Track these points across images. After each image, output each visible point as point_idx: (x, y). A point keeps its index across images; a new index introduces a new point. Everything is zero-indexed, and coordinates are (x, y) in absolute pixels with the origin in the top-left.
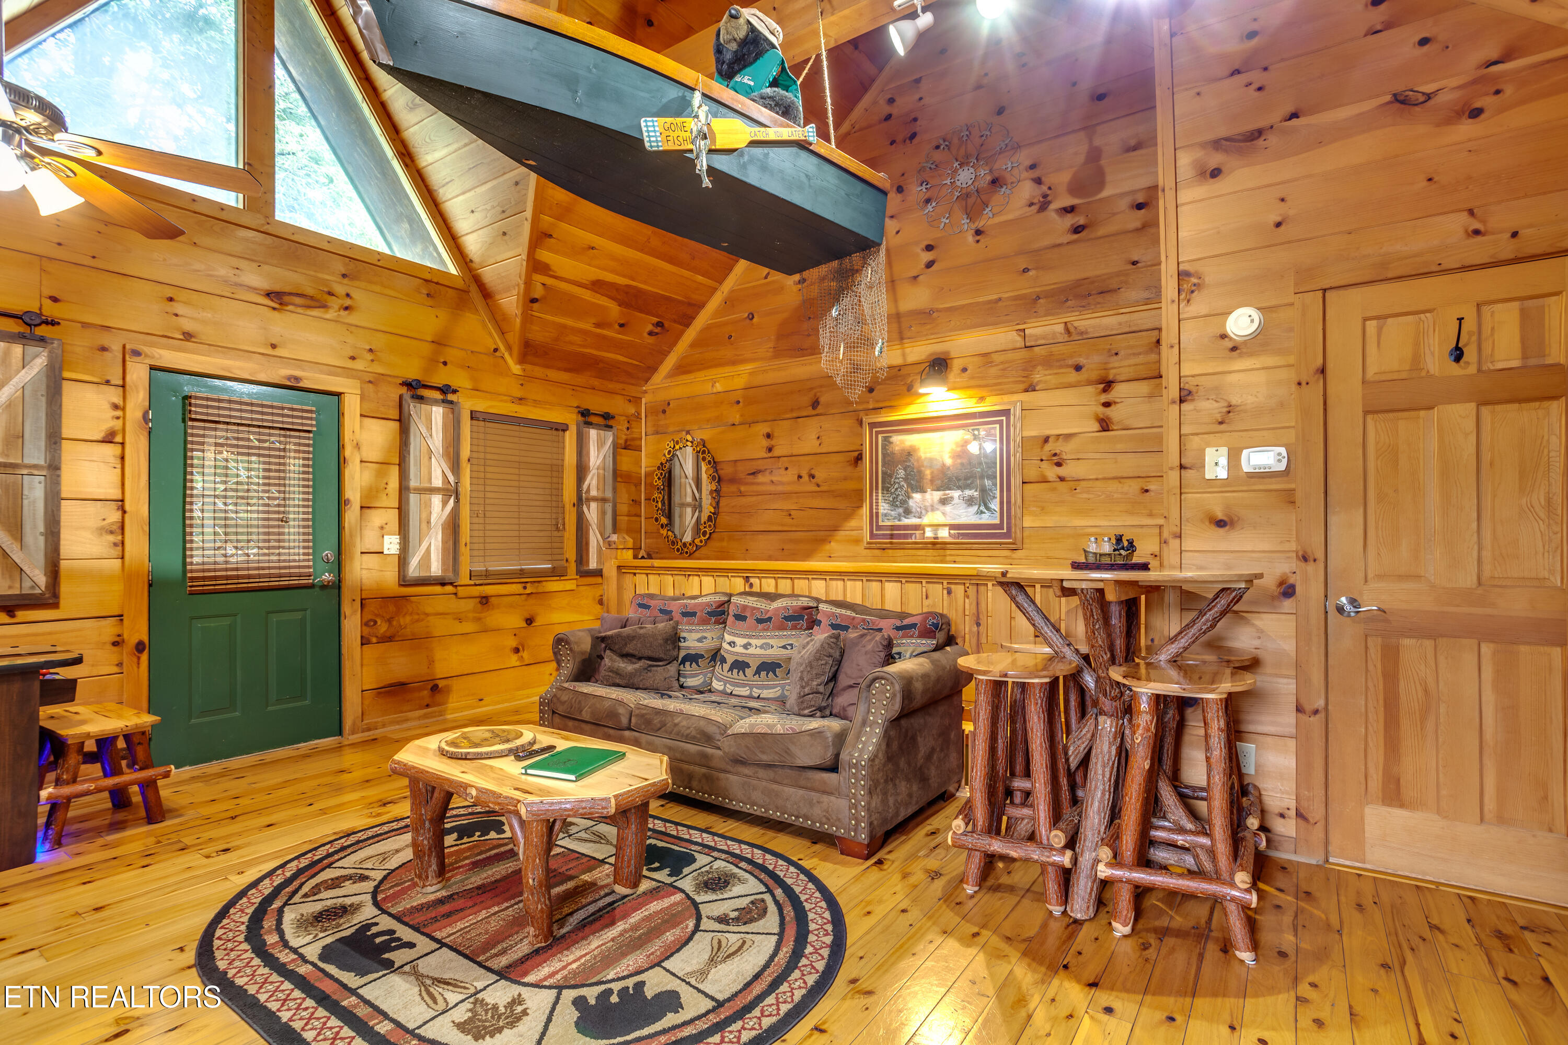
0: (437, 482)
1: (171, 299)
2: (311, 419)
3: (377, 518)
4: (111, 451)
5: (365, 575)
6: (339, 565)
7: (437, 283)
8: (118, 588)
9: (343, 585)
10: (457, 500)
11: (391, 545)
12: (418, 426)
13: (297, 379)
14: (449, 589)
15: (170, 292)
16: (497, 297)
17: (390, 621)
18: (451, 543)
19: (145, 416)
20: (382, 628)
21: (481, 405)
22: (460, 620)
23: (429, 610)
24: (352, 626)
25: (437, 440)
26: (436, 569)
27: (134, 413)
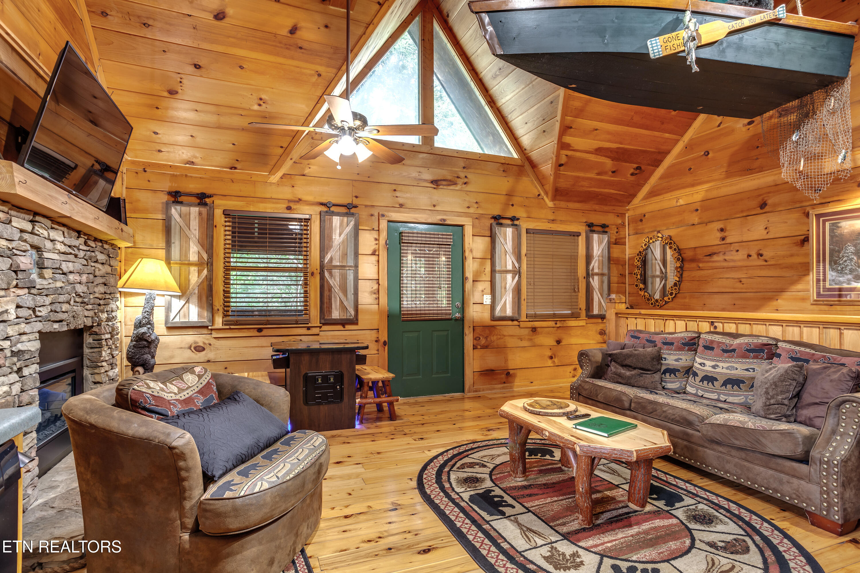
0: (510, 267)
1: (395, 190)
2: (450, 239)
3: (481, 286)
4: (374, 258)
5: (475, 314)
6: (463, 309)
7: (508, 164)
8: (377, 317)
9: (465, 319)
10: (520, 277)
11: (487, 299)
12: (500, 239)
13: (444, 220)
14: (516, 323)
15: (394, 187)
16: (540, 166)
17: (486, 338)
18: (517, 299)
19: (386, 241)
20: (483, 341)
21: (532, 225)
22: (521, 340)
23: (505, 333)
24: (469, 340)
25: (509, 245)
26: (509, 312)
27: (382, 241)
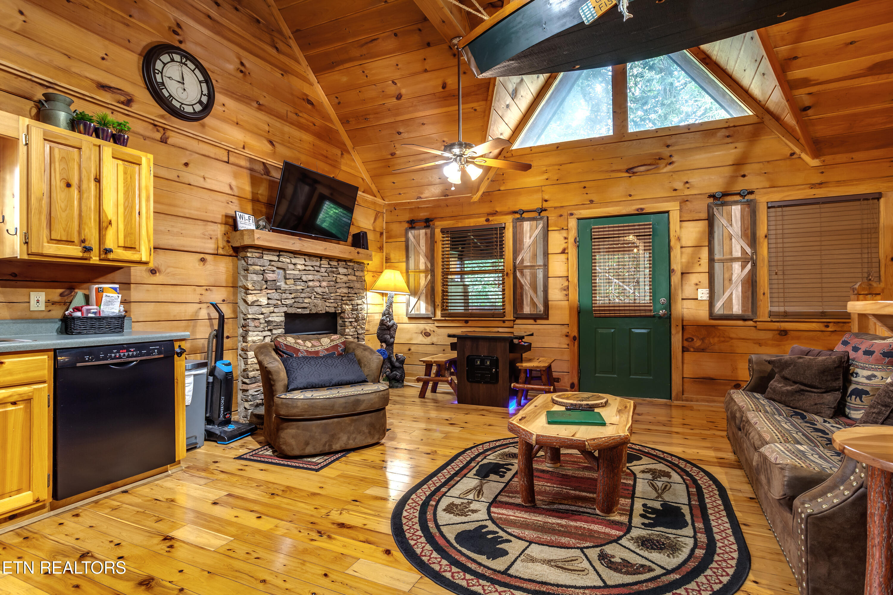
0: (737, 253)
1: (585, 187)
2: (650, 228)
3: (693, 279)
4: (564, 256)
5: (686, 312)
6: (669, 306)
7: (734, 126)
8: (567, 312)
9: (672, 316)
10: (754, 265)
11: (703, 294)
12: (721, 220)
13: (642, 209)
14: (751, 323)
15: (583, 184)
16: (782, 117)
17: (703, 340)
18: (750, 293)
19: (576, 239)
20: (698, 343)
21: (777, 196)
22: (760, 345)
23: (733, 335)
24: (677, 339)
25: (736, 228)
26: (737, 309)
27: (571, 240)
